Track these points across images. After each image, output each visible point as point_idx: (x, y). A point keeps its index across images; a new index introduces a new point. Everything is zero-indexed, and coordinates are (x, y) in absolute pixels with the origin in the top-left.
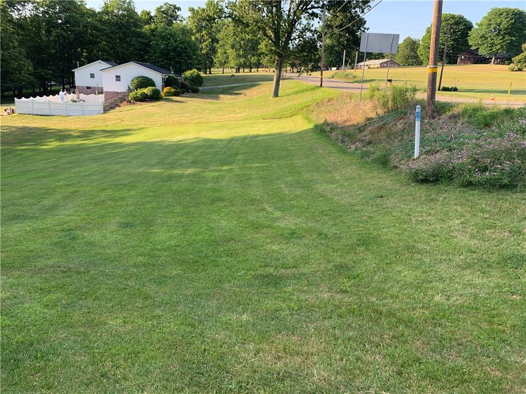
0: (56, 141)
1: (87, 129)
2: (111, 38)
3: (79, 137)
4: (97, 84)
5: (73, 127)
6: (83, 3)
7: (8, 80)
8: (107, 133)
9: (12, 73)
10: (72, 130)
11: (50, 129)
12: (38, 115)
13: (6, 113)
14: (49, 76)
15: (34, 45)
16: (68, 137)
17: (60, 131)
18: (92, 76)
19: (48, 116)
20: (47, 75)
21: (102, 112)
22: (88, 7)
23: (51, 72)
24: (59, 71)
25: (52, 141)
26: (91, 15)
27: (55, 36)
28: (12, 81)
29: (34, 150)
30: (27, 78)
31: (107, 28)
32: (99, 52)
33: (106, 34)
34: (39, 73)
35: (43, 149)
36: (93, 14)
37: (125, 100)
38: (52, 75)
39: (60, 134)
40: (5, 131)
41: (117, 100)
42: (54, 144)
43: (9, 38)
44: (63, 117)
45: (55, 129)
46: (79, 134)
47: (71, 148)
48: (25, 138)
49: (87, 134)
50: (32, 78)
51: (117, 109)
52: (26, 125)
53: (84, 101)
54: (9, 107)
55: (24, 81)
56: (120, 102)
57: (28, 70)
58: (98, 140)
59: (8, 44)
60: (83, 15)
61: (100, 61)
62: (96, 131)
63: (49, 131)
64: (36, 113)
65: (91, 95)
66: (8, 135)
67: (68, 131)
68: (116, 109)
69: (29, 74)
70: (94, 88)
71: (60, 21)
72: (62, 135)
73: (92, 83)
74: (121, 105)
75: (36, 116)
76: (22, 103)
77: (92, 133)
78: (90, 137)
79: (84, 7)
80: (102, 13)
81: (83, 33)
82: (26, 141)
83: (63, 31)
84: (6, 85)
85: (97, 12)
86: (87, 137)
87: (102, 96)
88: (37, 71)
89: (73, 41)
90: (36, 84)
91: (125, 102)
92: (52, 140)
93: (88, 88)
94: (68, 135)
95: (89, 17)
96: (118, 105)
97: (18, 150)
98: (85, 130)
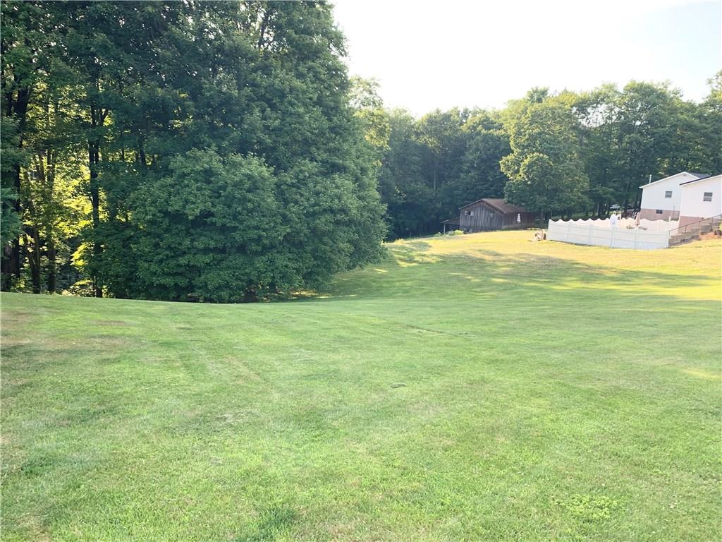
0: (577, 280)
1: (628, 269)
2: (711, 139)
3: (612, 279)
4: (674, 207)
5: (609, 264)
6: (678, 95)
7: (556, 200)
8: (660, 277)
9: (562, 191)
10: (606, 268)
11: (577, 264)
12: (572, 244)
13: (536, 238)
14: (608, 195)
15: (597, 156)
16: (595, 277)
17: (589, 267)
18: (669, 194)
19: (583, 245)
20: (606, 194)
21: (667, 245)
22: (684, 99)
23: (612, 190)
24: (622, 190)
25: (570, 281)
26: (686, 110)
27: (627, 143)
28: (560, 201)
29: (541, 289)
30: (579, 198)
31: (708, 126)
32: (688, 160)
33: (705, 135)
34: (596, 191)
35: (552, 289)
36: (691, 108)
37: (711, 230)
38: (612, 194)
39: (587, 271)
40: (522, 260)
41: (697, 230)
42: (573, 285)
43: (569, 148)
44: (605, 248)
45: (583, 264)
46: (614, 275)
47: (590, 295)
48: (539, 271)
49: (626, 277)
50: (585, 198)
51: (695, 243)
52: (549, 255)
53: (645, 229)
54: (541, 232)
55: (574, 201)
56: (702, 234)
57: (582, 187)
58: (638, 288)
59: (565, 156)
60: (674, 111)
61: (685, 172)
62: (643, 272)
63: (575, 266)
64: (571, 241)
65: (658, 221)
66: (523, 265)
67: (600, 268)
68: (692, 243)
69: (583, 193)
70: (668, 213)
71: (638, 123)
72: (589, 274)
73: (666, 205)
74: (704, 237)
75: (569, 245)
76: (557, 227)
77: (635, 275)
78: (629, 281)
79: (678, 99)
80: (705, 105)
81: (668, 135)
82: (540, 275)
83: (639, 134)
84: (552, 206)
85: (697, 105)
86: (625, 281)
87: (676, 224)
88: (594, 189)
89: (651, 147)
90: (588, 205)
91: (712, 234)
92: (573, 279)
93: (659, 212)
94: (598, 274)
95: (682, 114)
96: (696, 238)
97: (522, 287)
98: (626, 269)
